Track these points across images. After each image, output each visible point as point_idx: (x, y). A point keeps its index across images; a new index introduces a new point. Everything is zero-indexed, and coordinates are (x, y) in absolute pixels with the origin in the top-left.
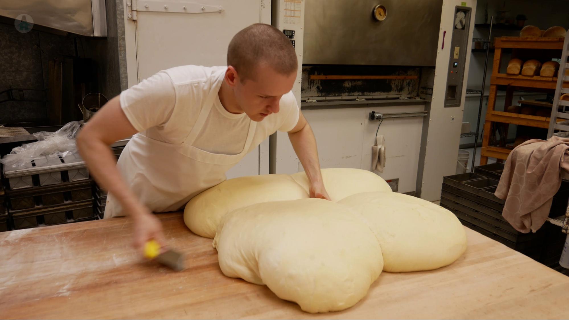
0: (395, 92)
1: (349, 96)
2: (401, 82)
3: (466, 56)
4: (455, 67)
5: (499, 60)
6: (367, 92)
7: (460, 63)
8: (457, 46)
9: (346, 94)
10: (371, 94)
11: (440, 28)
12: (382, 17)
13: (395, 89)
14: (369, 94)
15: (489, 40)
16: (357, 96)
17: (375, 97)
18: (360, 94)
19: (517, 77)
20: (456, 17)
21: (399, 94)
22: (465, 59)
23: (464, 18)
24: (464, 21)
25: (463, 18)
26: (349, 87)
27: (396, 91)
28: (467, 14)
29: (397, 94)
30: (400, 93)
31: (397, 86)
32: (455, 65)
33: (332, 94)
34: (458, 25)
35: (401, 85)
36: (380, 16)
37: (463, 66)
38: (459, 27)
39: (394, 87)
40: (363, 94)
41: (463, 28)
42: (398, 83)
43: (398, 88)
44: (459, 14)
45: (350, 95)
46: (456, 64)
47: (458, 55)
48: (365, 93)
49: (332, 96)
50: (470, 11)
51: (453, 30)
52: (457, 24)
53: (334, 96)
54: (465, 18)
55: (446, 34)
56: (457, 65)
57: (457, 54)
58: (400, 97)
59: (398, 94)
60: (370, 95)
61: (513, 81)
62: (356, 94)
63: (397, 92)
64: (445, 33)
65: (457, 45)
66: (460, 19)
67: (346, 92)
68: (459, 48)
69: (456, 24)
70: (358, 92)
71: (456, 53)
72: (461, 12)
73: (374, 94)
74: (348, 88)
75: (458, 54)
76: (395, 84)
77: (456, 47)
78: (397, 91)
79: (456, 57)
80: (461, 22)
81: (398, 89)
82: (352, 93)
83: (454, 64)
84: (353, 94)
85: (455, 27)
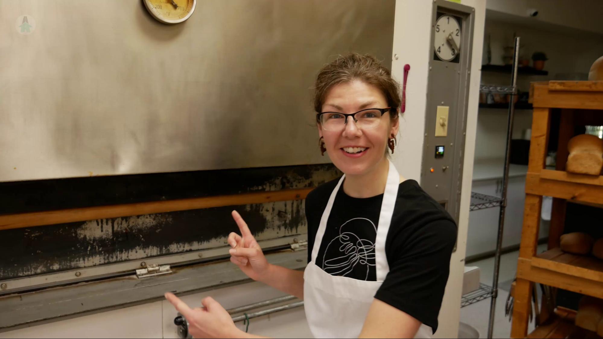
0: (277, 230)
1: (109, 263)
2: (293, 204)
3: (465, 130)
4: (439, 156)
5: (545, 137)
6: (178, 242)
7: (451, 146)
8: (443, 105)
9: (97, 259)
10: (195, 246)
11: (393, 58)
12: (178, 10)
13: (277, 223)
14: (187, 247)
15: (514, 89)
16: (143, 258)
17: (207, 255)
18: (154, 251)
19: (596, 182)
20: (435, 28)
21: (290, 234)
22: (464, 137)
23: (457, 35)
24: (457, 41)
25: (456, 32)
26: (104, 237)
27: (279, 227)
28: (464, 25)
29: (285, 237)
30: (294, 232)
31: (281, 214)
32: (440, 153)
33: (36, 268)
34: (442, 50)
35: (295, 211)
36: (170, 6)
37: (461, 155)
38: (446, 54)
39: (273, 218)
40: (164, 252)
41: (456, 60)
42: (286, 206)
43: (285, 221)
44: (443, 21)
45: (114, 259)
46: (441, 150)
47: (446, 128)
48: (174, 248)
49: (36, 274)
50: (471, 16)
51: (430, 64)
52: (440, 48)
53: (43, 273)
54: (459, 34)
55: (410, 72)
56: (444, 152)
57: (443, 125)
58: (295, 242)
59: (287, 234)
60: (191, 251)
61: (583, 190)
62: (138, 253)
63: (283, 231)
64: (407, 69)
65: (443, 103)
66: (446, 35)
67: (93, 253)
68: (447, 108)
69: (437, 48)
70: (145, 246)
71: (441, 121)
72: (448, 18)
73: (205, 245)
74: (102, 242)
75: (446, 123)
76: (273, 209)
77: (439, 107)
78: (283, 228)
79: (440, 132)
80: (450, 42)
81: (288, 221)
82: (121, 252)
83: (437, 150)
84: (124, 256)
85: (435, 57)
